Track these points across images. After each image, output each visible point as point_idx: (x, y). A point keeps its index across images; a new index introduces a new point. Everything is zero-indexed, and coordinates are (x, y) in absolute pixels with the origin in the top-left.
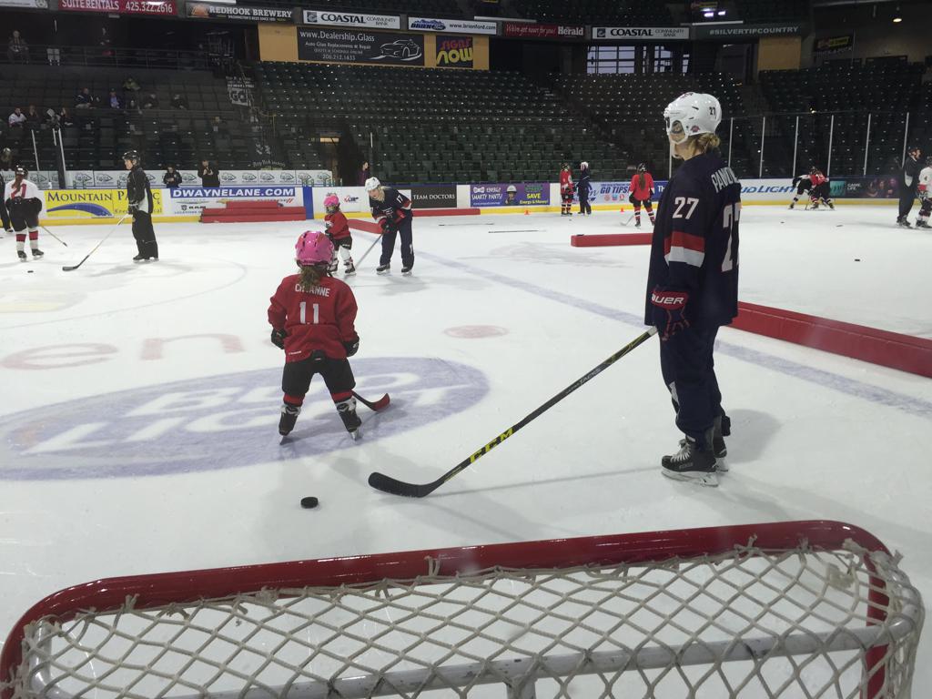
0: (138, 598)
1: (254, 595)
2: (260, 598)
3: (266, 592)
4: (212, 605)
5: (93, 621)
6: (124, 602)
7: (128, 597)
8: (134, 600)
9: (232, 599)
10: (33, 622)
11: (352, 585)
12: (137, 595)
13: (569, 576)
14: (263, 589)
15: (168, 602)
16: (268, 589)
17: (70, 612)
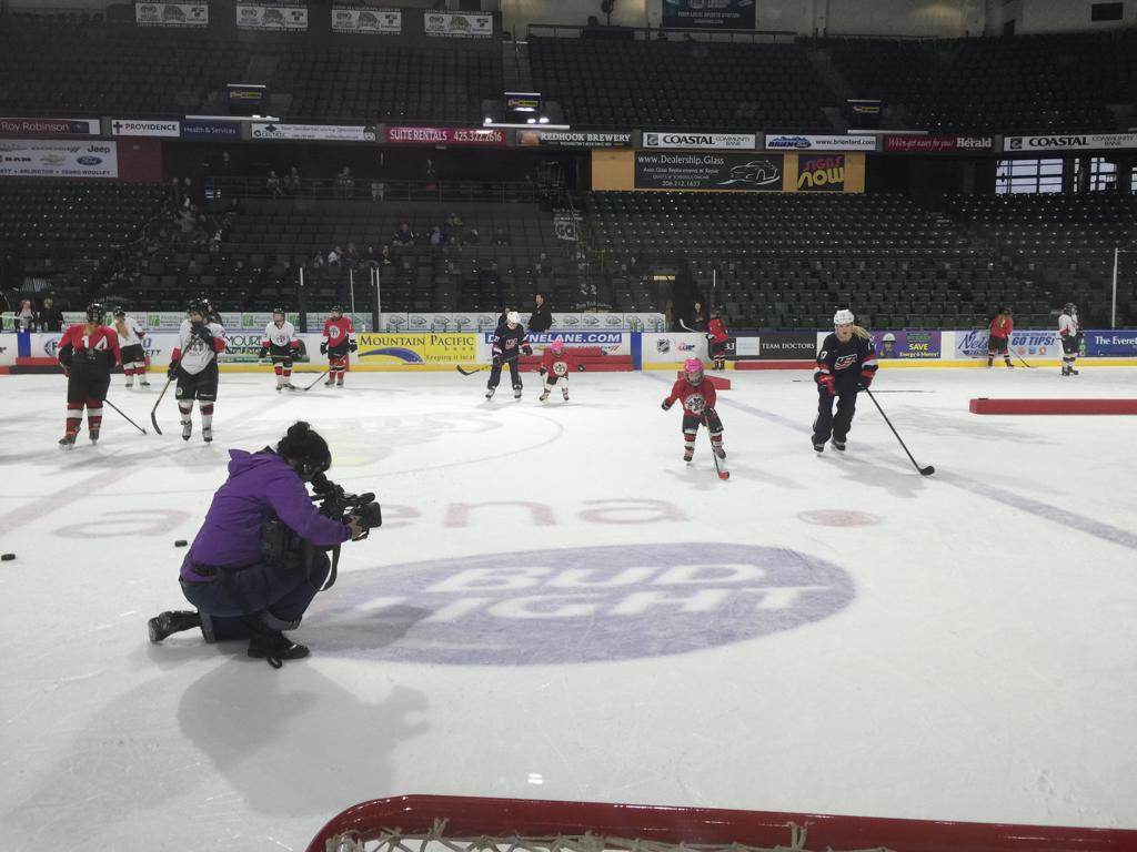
0: (447, 823)
1: (576, 840)
2: (582, 845)
3: (591, 838)
4: (527, 844)
5: (398, 845)
6: (432, 827)
7: (437, 820)
8: (443, 825)
9: (551, 841)
10: (336, 836)
11: (693, 846)
12: (446, 820)
14: (587, 833)
15: (479, 833)
16: (593, 834)
17: (375, 829)
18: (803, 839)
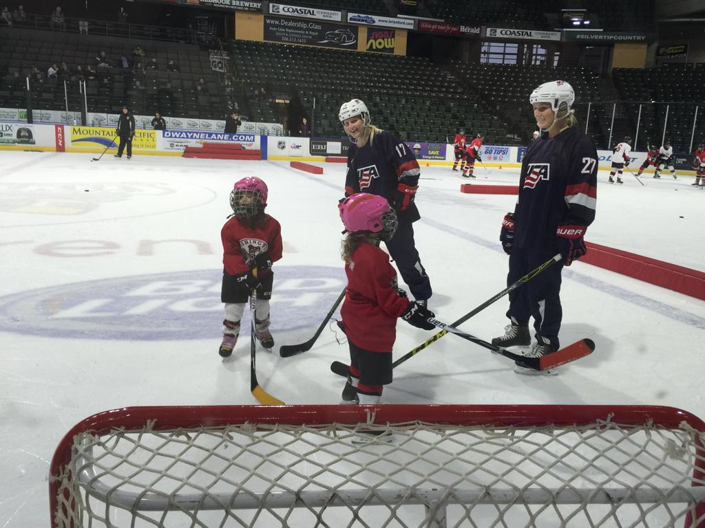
0: (156, 422)
1: (239, 427)
2: (243, 430)
3: (248, 425)
4: (209, 431)
5: (123, 437)
6: (146, 425)
7: (149, 421)
8: (153, 423)
9: (223, 429)
10: (80, 433)
11: (310, 426)
12: (155, 420)
13: (471, 432)
14: (246, 423)
15: (177, 427)
16: (249, 423)
17: (106, 428)
18: (373, 418)
